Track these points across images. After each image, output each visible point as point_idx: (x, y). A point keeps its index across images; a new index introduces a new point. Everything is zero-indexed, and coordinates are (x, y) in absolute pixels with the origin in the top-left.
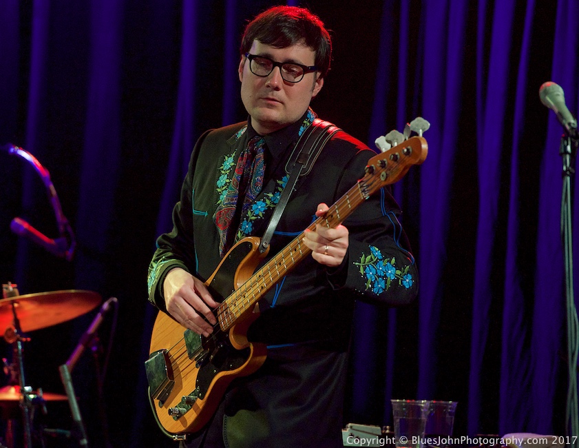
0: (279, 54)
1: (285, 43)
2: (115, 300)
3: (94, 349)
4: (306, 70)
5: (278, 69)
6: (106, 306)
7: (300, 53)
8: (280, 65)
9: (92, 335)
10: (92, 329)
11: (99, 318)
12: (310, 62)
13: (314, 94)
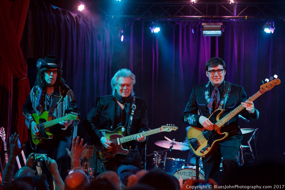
0: (216, 69)
1: (216, 66)
2: (258, 129)
3: (254, 138)
4: (222, 70)
5: (216, 72)
6: (256, 130)
7: (220, 67)
8: (217, 71)
9: (254, 135)
10: (253, 134)
11: (255, 132)
12: (222, 68)
13: (225, 75)
